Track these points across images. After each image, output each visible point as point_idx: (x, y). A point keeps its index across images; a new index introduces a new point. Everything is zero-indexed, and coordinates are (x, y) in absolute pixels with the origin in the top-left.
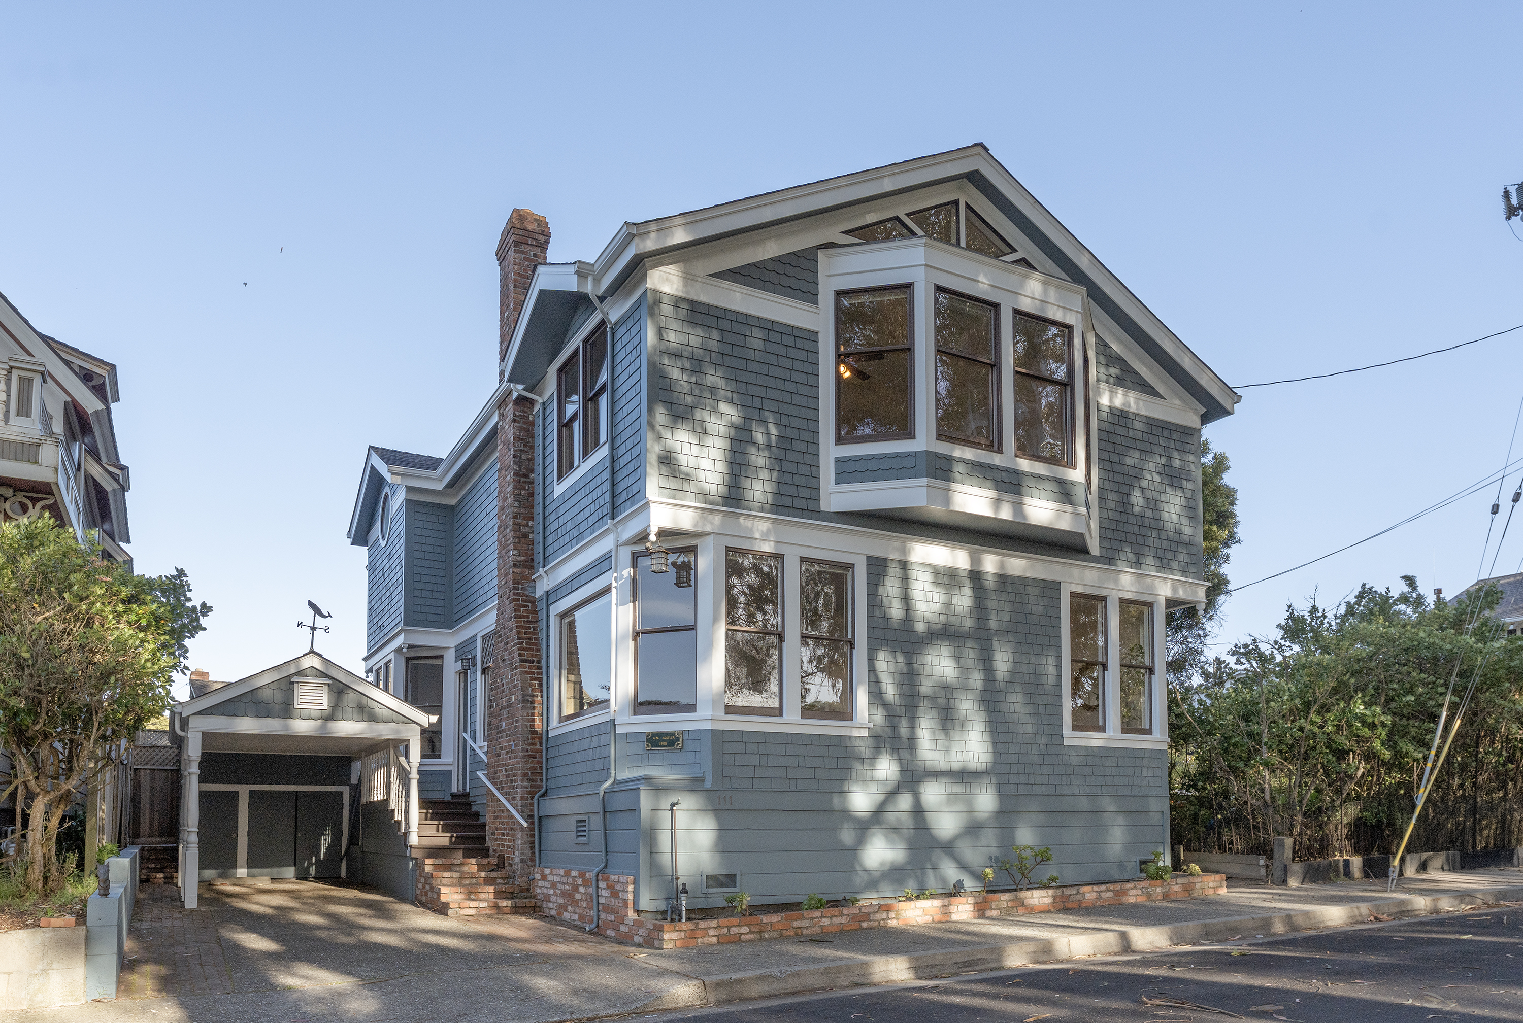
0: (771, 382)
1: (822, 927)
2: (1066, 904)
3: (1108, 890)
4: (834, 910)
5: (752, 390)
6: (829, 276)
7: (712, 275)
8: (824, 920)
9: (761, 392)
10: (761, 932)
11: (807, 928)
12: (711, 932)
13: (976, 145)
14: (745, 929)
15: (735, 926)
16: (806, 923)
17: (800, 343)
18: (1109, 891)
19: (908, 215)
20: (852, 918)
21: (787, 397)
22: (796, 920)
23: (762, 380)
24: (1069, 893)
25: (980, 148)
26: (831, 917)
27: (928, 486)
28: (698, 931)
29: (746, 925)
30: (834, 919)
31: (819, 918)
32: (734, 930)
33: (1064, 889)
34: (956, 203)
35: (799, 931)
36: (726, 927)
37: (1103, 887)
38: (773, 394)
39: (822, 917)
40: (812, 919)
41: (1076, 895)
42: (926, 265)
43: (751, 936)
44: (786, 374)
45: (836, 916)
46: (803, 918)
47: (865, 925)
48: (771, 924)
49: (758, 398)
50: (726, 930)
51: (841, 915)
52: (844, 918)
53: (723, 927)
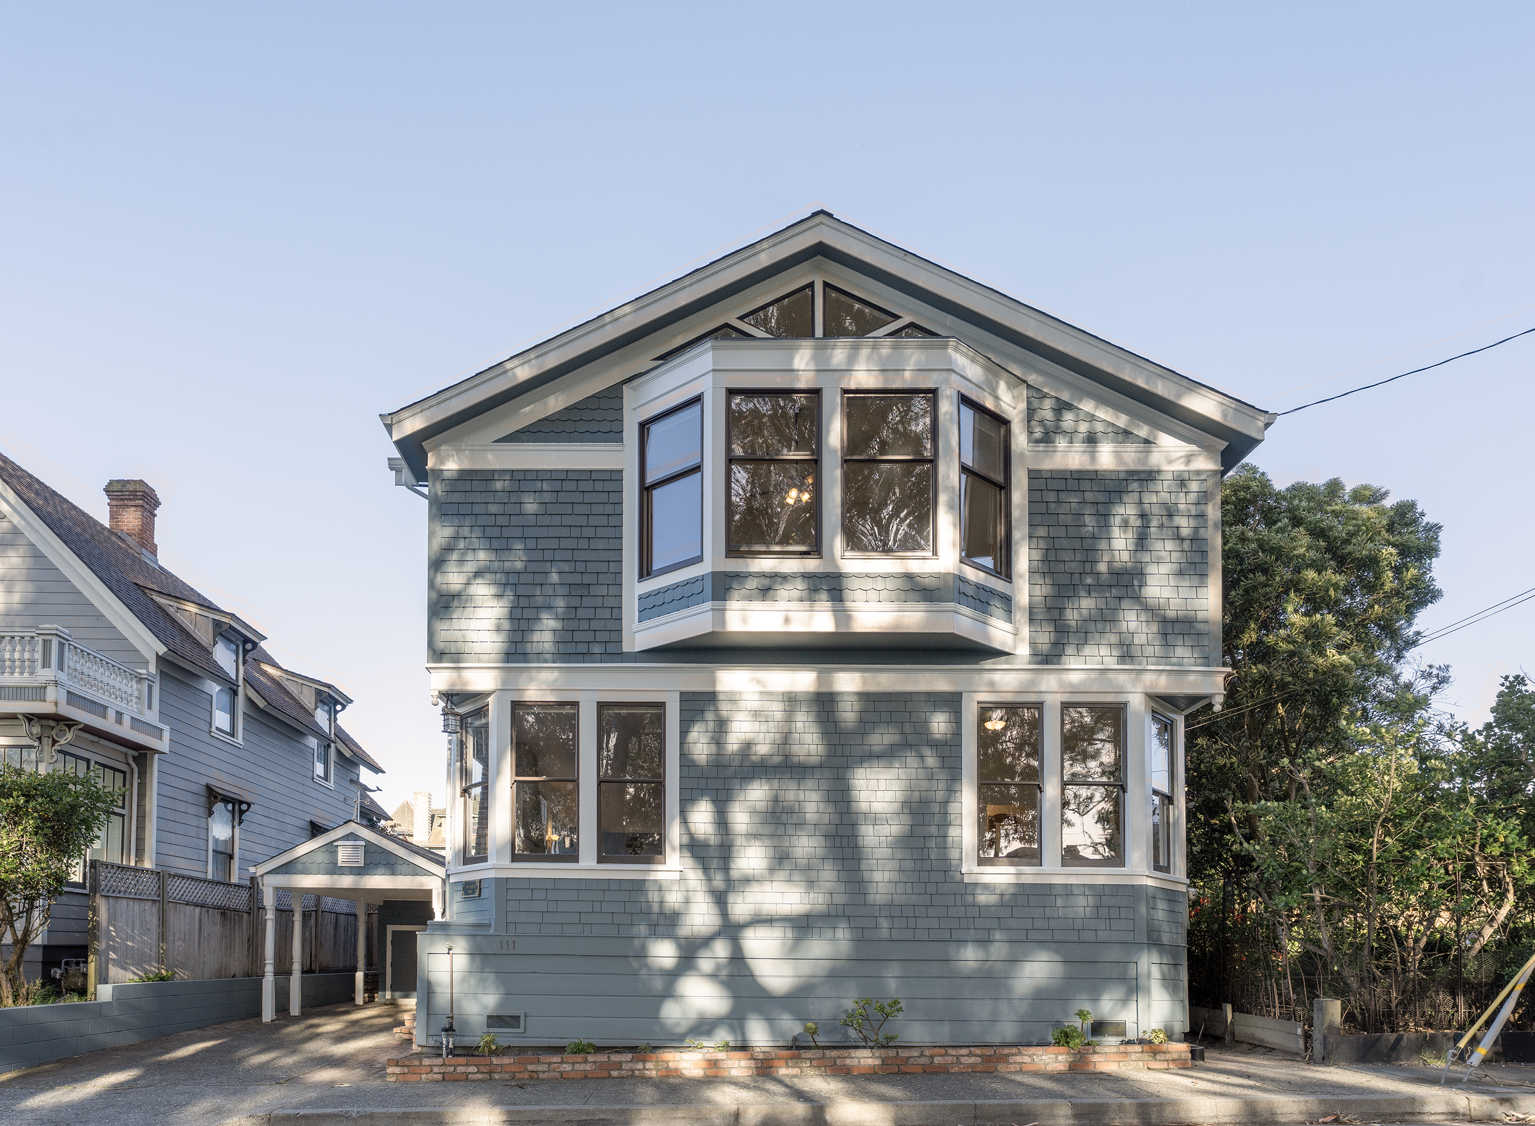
0: (565, 532)
1: (561, 1073)
2: (902, 1067)
3: (970, 1055)
4: (579, 1057)
5: (542, 544)
6: (635, 409)
7: (498, 441)
8: (564, 1065)
9: (553, 544)
10: (490, 1073)
11: (544, 1072)
12: (436, 1070)
13: (815, 214)
14: (473, 1069)
15: (463, 1066)
16: (540, 1068)
17: (599, 486)
18: (974, 1056)
19: (741, 318)
20: (599, 1066)
21: (583, 544)
22: (531, 1063)
23: (554, 532)
24: (908, 1055)
25: (822, 215)
26: (573, 1064)
27: (713, 610)
28: (422, 1068)
29: (474, 1065)
30: (577, 1066)
31: (558, 1063)
32: (461, 1069)
33: (900, 1051)
34: (811, 285)
35: (535, 1075)
36: (453, 1065)
37: (964, 1051)
38: (565, 543)
39: (562, 1062)
40: (549, 1064)
41: (919, 1057)
42: (714, 370)
43: (480, 1076)
44: (583, 521)
45: (580, 1063)
46: (539, 1062)
47: (615, 1073)
48: (502, 1065)
49: (549, 551)
50: (452, 1069)
51: (586, 1062)
52: (589, 1065)
53: (450, 1066)
